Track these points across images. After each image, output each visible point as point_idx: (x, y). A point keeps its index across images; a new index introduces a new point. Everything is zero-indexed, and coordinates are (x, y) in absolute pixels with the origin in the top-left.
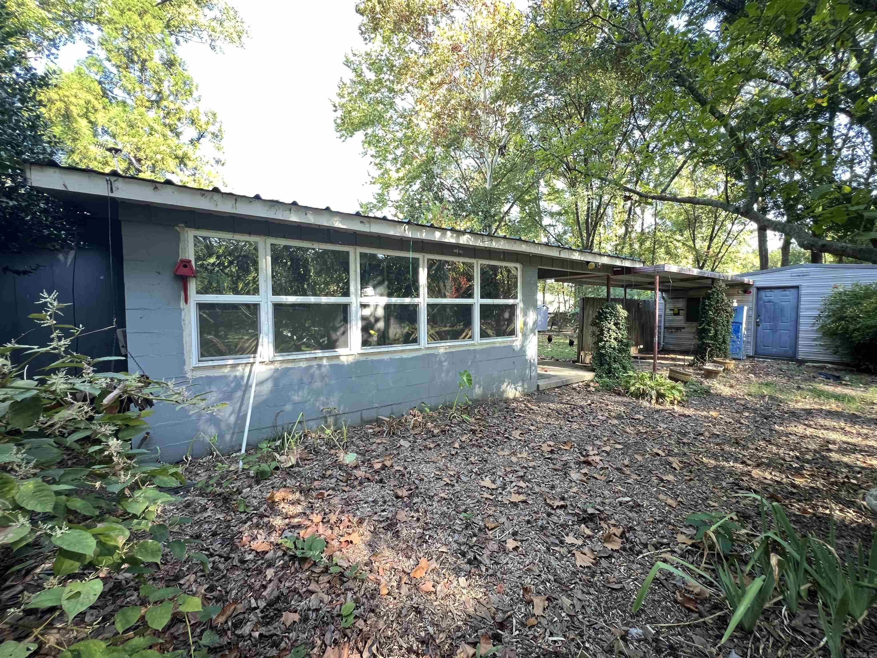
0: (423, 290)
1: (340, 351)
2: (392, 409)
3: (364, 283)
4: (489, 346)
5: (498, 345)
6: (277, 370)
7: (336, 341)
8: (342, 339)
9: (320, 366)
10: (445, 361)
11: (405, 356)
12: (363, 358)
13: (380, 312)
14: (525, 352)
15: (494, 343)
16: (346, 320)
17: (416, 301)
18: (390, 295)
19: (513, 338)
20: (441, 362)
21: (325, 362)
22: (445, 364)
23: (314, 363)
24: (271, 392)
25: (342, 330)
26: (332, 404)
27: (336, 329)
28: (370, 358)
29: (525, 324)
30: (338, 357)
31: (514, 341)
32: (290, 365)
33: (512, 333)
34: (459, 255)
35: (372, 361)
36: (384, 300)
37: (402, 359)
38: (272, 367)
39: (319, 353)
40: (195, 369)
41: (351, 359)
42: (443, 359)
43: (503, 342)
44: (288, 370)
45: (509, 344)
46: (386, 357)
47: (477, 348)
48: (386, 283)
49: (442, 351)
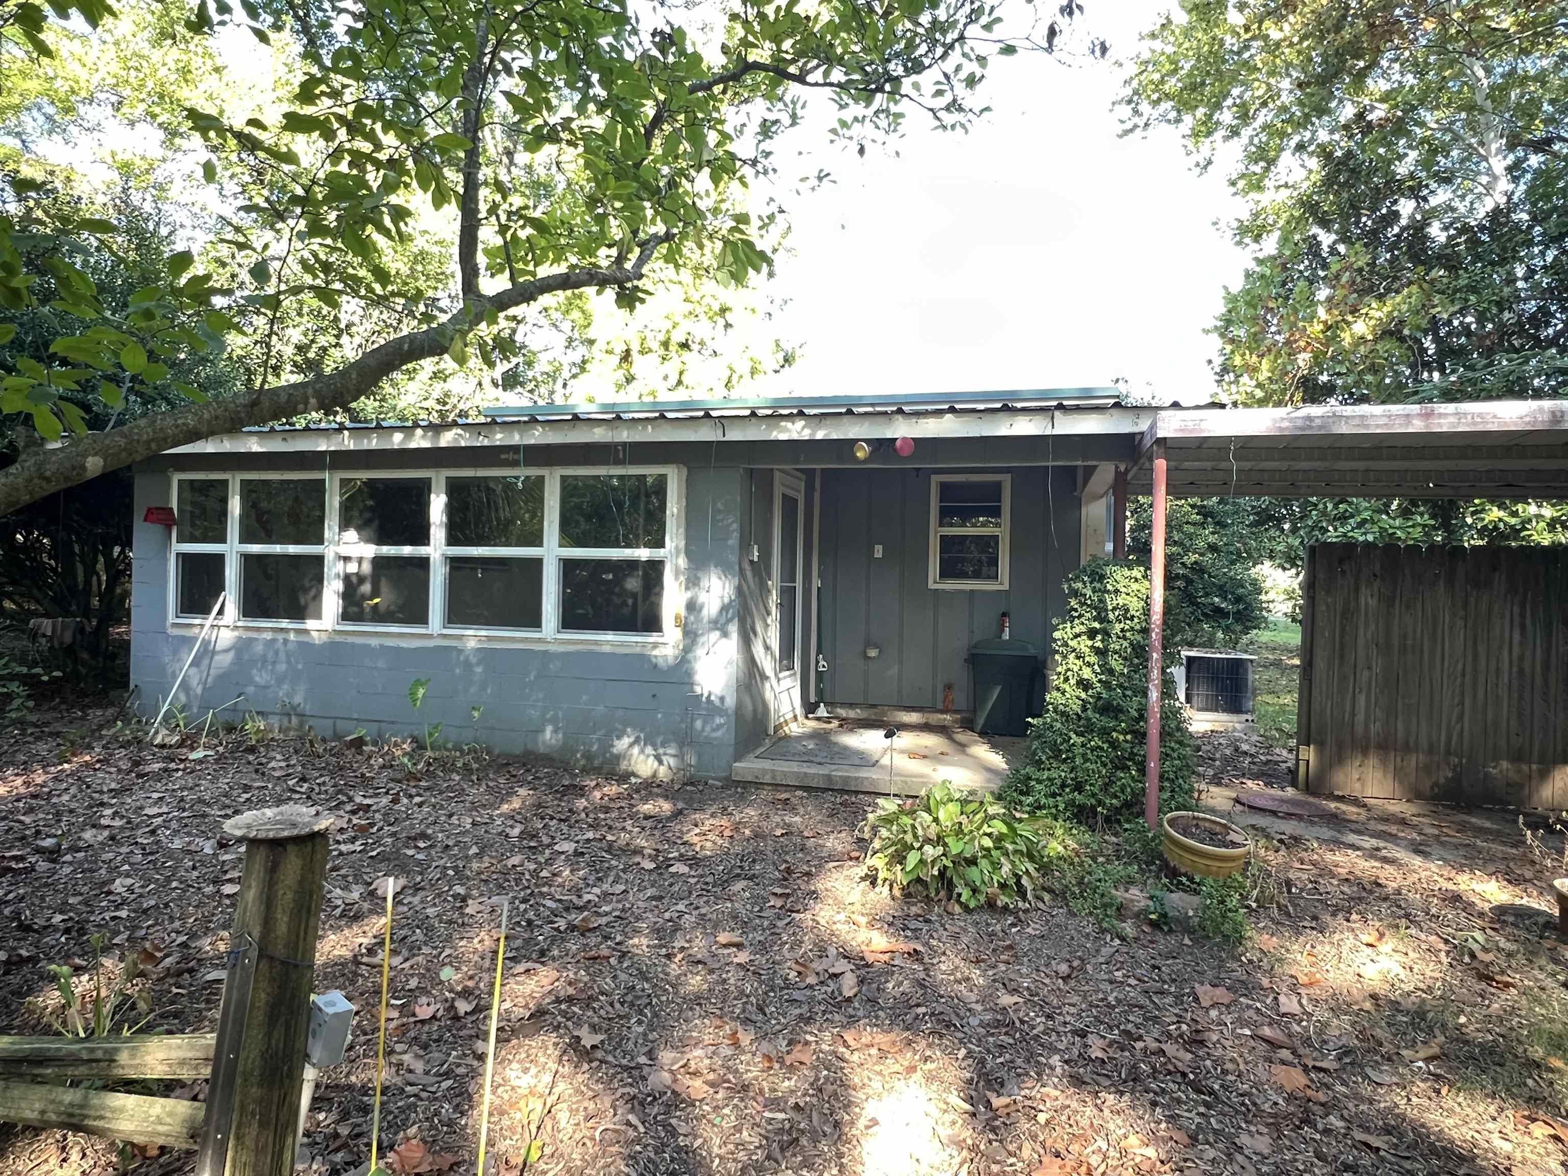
0: (438, 532)
1: (310, 624)
2: (380, 729)
3: (345, 525)
4: (580, 647)
5: (607, 649)
6: (240, 638)
7: (305, 607)
8: (311, 607)
9: (286, 641)
10: (478, 664)
11: (404, 644)
12: (338, 639)
13: (367, 568)
14: (689, 674)
15: (596, 642)
16: (319, 579)
17: (422, 551)
18: (380, 542)
19: (653, 638)
20: (468, 665)
21: (292, 636)
22: (479, 670)
23: (280, 637)
24: (233, 663)
25: (313, 592)
26: (298, 699)
27: (306, 591)
28: (350, 639)
29: (692, 607)
30: (306, 632)
31: (655, 645)
32: (254, 635)
33: (652, 624)
34: (515, 464)
35: (353, 645)
36: (370, 550)
37: (398, 649)
38: (236, 633)
39: (284, 623)
40: (175, 625)
41: (324, 637)
42: (474, 660)
43: (623, 644)
44: (251, 640)
45: (638, 650)
46: (374, 642)
47: (552, 648)
48: (376, 523)
49: (472, 644)
